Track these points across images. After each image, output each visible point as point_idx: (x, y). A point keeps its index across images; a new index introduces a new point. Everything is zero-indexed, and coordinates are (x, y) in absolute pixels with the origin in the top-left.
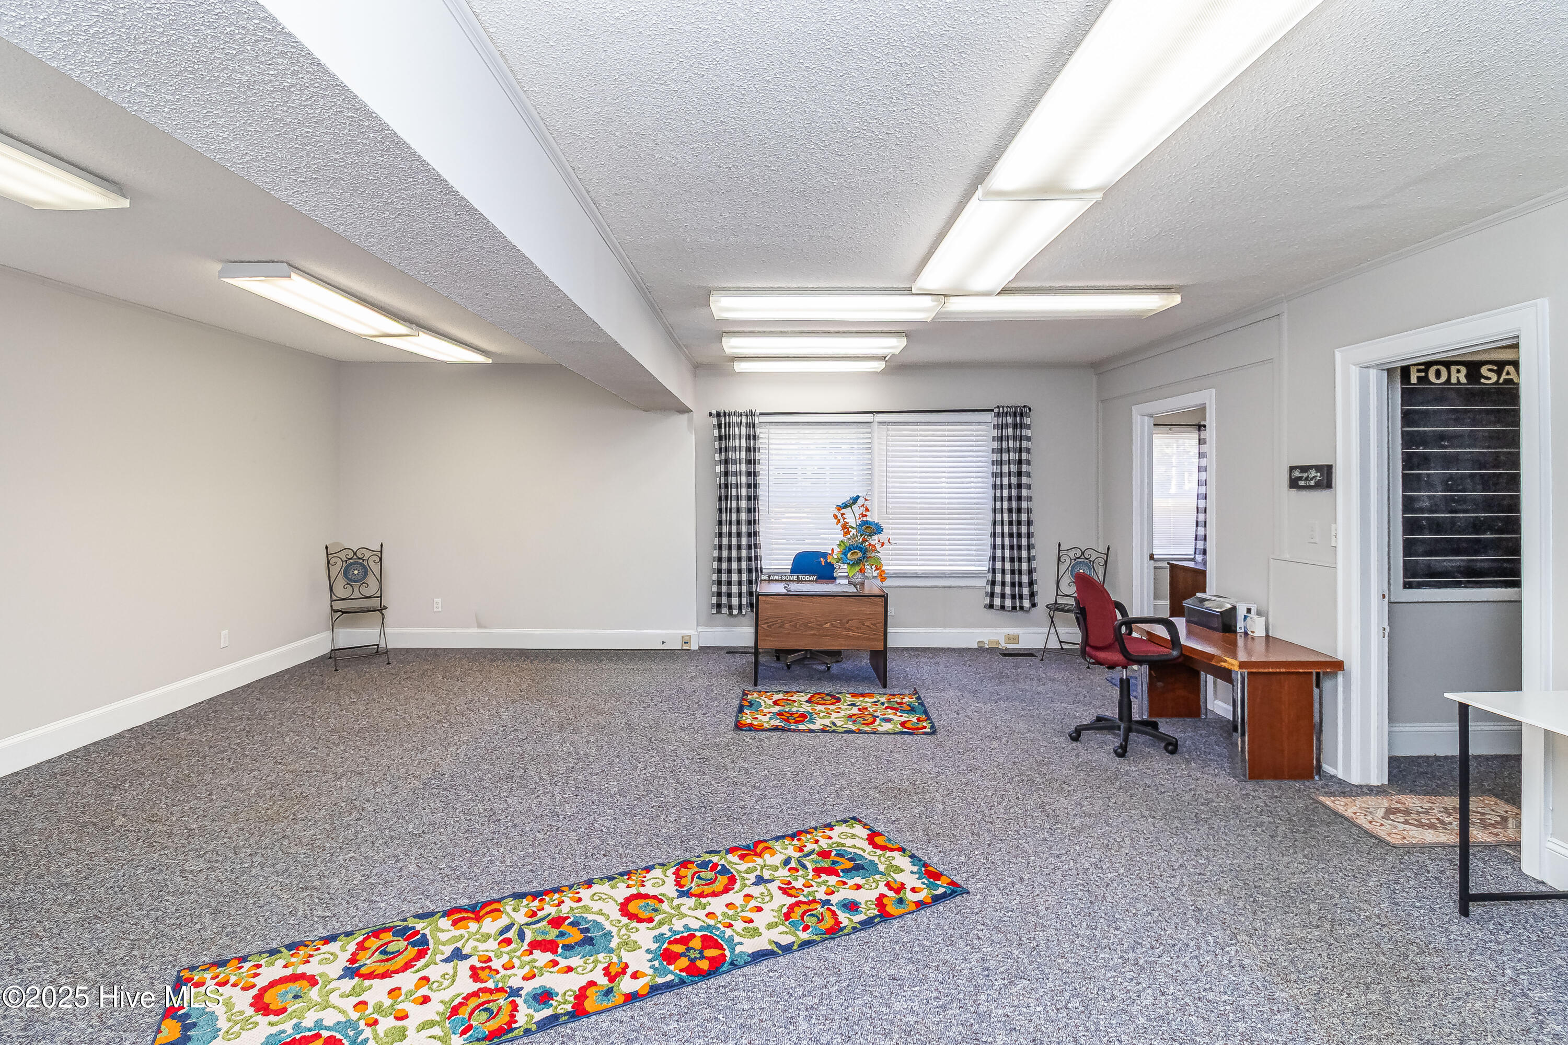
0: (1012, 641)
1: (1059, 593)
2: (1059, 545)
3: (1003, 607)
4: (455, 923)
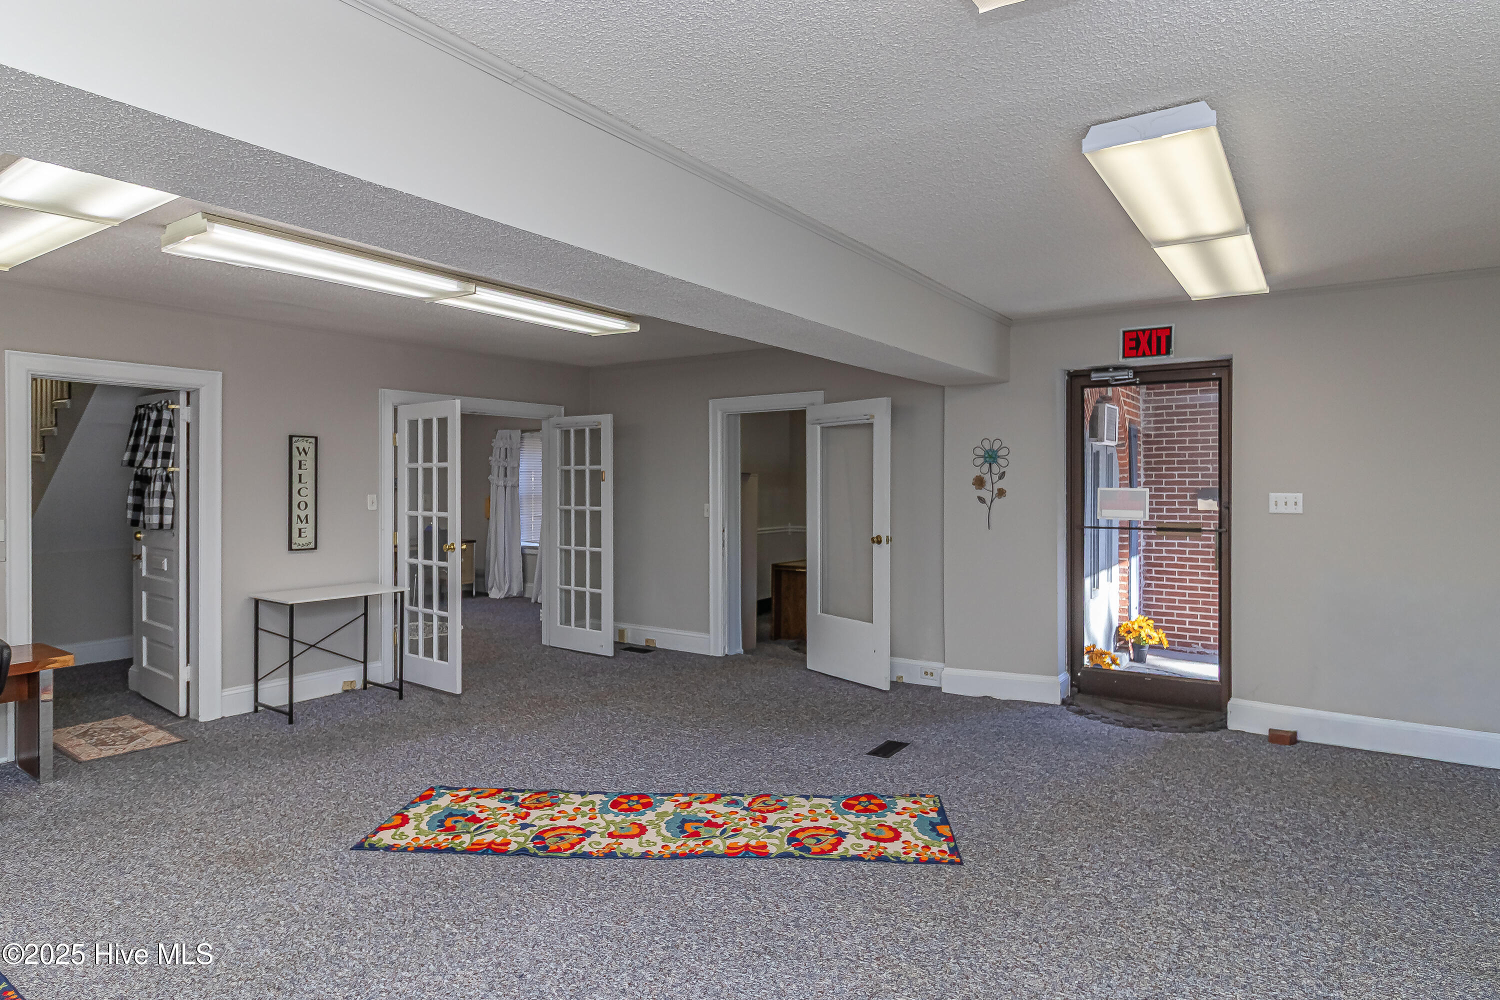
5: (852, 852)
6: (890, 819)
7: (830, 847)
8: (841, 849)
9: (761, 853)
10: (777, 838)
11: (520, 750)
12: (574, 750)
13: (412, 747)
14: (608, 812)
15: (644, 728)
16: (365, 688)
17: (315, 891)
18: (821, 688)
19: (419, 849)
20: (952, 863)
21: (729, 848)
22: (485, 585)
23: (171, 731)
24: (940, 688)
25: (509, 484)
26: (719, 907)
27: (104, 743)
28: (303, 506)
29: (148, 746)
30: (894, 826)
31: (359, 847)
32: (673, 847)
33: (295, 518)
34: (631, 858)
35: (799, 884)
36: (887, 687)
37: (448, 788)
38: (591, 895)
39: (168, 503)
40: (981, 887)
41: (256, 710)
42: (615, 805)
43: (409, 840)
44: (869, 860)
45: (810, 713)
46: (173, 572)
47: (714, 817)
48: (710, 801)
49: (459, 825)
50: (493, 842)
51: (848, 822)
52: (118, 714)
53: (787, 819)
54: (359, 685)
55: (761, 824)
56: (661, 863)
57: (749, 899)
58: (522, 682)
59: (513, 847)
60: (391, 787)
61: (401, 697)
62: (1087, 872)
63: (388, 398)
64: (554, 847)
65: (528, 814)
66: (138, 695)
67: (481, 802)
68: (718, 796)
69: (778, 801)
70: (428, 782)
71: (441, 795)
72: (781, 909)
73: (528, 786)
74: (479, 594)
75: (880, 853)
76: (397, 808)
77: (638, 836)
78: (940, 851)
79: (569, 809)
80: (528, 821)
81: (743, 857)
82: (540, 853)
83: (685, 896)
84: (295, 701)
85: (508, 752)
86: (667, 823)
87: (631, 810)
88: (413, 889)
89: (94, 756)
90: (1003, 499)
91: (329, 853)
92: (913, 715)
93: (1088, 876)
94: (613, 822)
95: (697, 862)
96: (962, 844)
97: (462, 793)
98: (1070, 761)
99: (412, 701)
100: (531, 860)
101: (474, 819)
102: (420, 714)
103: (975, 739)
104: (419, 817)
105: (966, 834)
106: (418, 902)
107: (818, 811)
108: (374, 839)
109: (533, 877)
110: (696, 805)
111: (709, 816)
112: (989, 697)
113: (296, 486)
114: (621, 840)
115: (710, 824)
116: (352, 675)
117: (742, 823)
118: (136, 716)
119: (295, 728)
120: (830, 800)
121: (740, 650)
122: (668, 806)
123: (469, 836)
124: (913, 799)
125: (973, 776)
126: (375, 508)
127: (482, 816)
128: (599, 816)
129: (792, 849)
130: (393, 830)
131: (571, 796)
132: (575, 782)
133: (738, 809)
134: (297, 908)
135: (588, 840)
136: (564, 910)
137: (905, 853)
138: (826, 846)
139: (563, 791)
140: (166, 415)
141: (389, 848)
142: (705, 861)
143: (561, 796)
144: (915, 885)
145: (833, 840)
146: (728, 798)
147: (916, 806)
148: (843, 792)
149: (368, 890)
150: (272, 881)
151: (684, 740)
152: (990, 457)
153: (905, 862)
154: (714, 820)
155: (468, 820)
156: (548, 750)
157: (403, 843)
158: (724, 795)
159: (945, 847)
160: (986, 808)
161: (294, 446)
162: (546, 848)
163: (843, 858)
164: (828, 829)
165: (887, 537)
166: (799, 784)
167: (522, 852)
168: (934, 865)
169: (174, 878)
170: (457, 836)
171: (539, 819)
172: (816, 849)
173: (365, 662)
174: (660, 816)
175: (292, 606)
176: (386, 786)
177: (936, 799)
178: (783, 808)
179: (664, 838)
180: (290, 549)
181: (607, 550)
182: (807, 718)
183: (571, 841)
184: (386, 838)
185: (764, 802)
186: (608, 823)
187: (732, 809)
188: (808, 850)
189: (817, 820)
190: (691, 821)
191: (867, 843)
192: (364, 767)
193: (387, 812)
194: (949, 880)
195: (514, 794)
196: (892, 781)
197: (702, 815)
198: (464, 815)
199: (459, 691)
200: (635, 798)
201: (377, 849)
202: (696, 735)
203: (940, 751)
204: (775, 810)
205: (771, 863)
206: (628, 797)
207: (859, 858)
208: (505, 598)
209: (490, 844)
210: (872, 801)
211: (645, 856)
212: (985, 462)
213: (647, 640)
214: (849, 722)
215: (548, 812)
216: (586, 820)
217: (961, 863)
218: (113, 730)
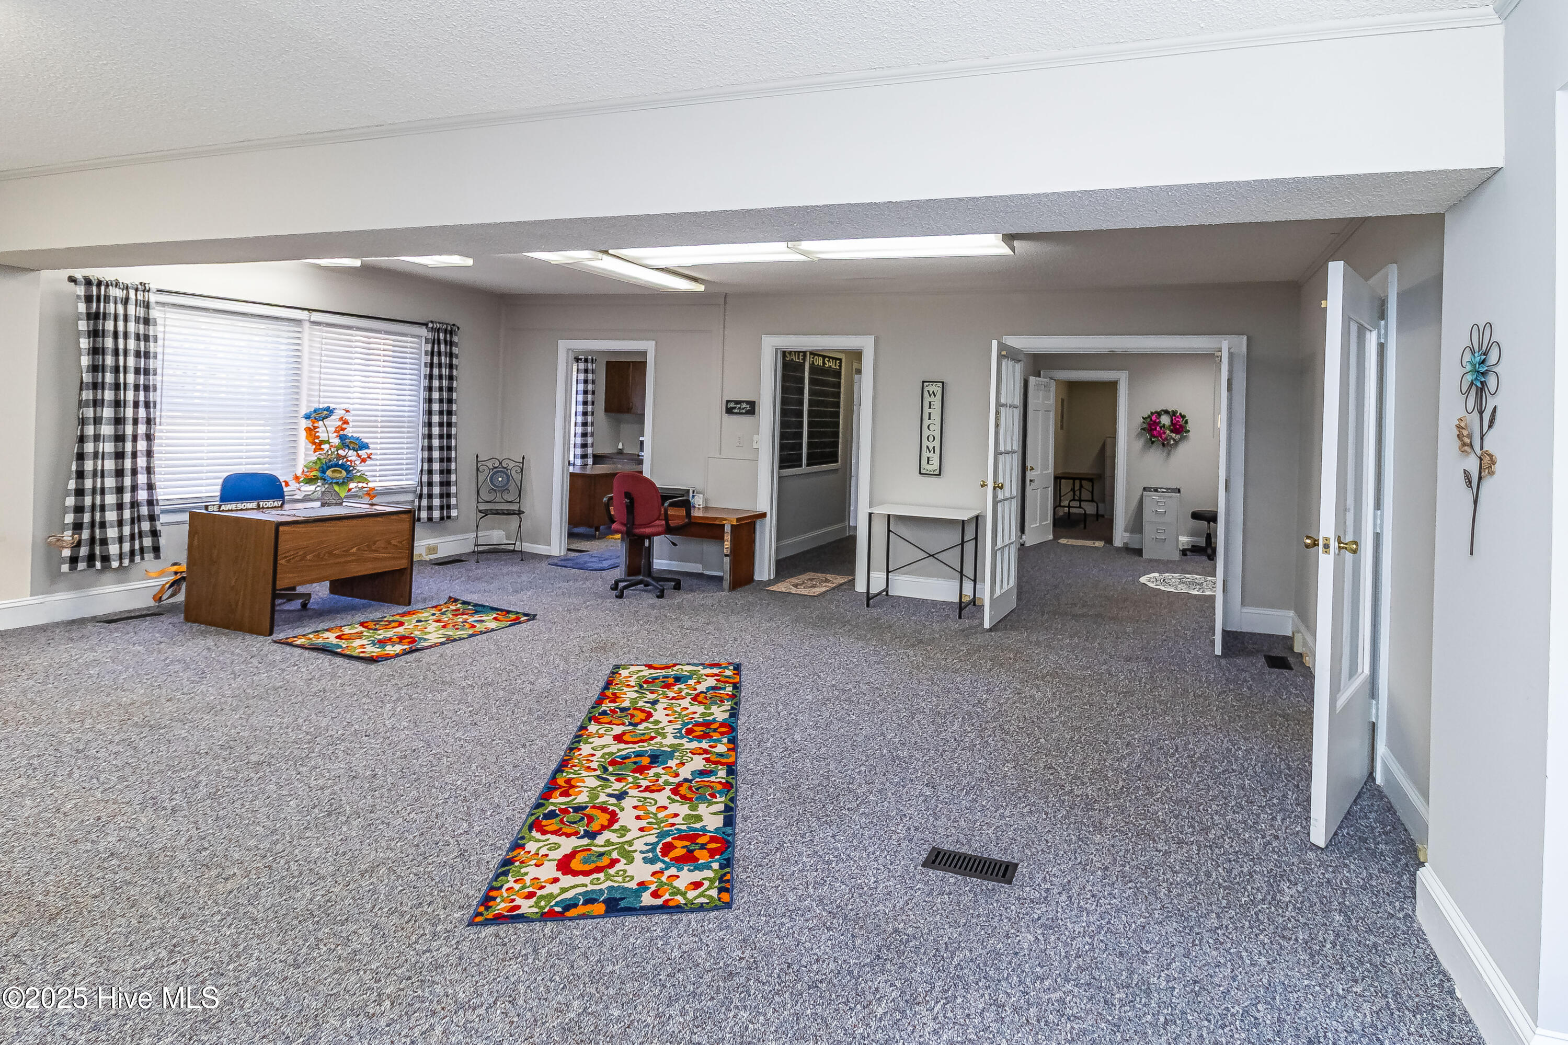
0: (432, 552)
1: (480, 500)
2: (477, 457)
3: (430, 519)
14: (686, 725)
23: (832, 590)
27: (797, 585)
28: (931, 438)
41: (886, 594)
49: (656, 683)
65: (679, 699)
67: (708, 681)
79: (692, 711)
94: (660, 729)
101: (669, 685)
113: (926, 422)
123: (633, 689)
128: (675, 723)
152: (1477, 369)
161: (926, 389)
170: (634, 686)
171: (668, 704)
173: (975, 581)
180: (920, 473)
186: (656, 728)
195: (728, 688)
199: (987, 626)
212: (1472, 382)
215: (686, 704)
216: (665, 720)
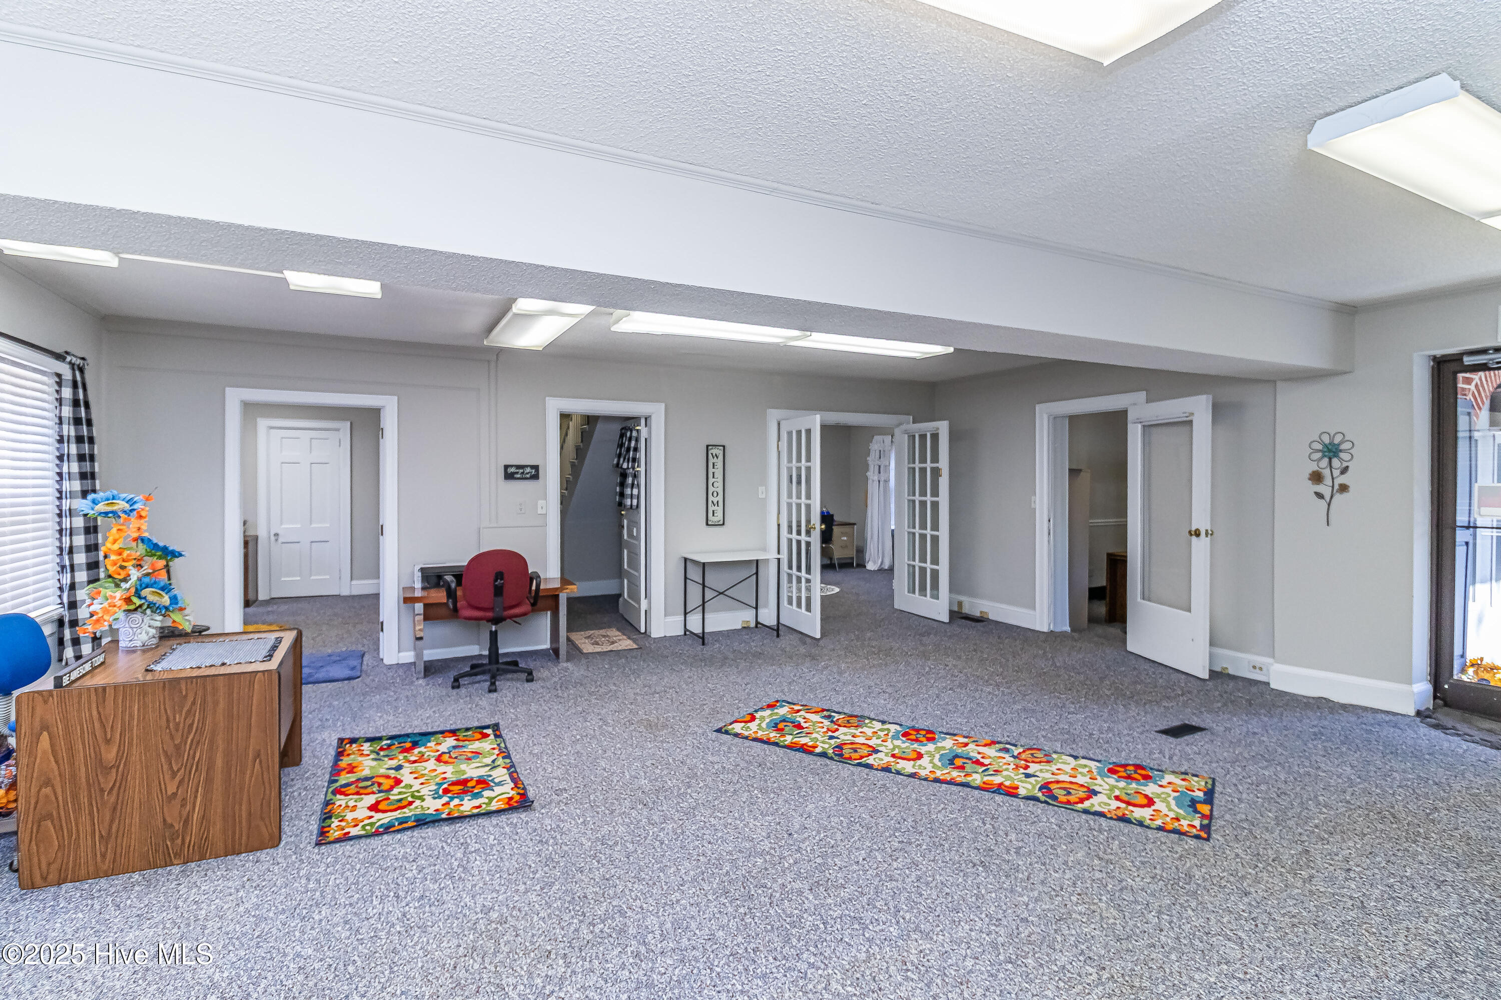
4: (1017, 788)
5: (1097, 808)
6: (1150, 789)
7: (1077, 800)
8: (1087, 804)
9: (1011, 792)
10: (1031, 783)
11: (849, 684)
12: (889, 690)
13: (775, 671)
14: (898, 739)
15: (953, 681)
16: (756, 627)
17: (685, 753)
18: (1135, 669)
19: (756, 740)
20: (1197, 837)
21: (984, 783)
22: (863, 559)
23: (634, 641)
24: (1268, 684)
25: (882, 479)
26: (956, 824)
27: (597, 644)
28: (715, 494)
29: (620, 648)
30: (1151, 795)
31: (719, 731)
32: (938, 774)
33: (710, 503)
34: (902, 774)
35: (1035, 822)
36: (1206, 676)
37: (788, 703)
38: (862, 794)
39: (635, 492)
40: (1219, 863)
41: (685, 634)
42: (905, 735)
43: (751, 732)
44: (1111, 818)
45: (1113, 689)
46: (638, 538)
47: (983, 758)
48: (985, 745)
49: (787, 729)
50: (805, 744)
51: (1106, 784)
52: (610, 627)
53: (1047, 771)
54: (753, 625)
55: (1022, 771)
56: (924, 783)
57: (984, 824)
58: (869, 635)
59: (818, 750)
60: (752, 696)
61: (778, 636)
62: (1353, 876)
63: (774, 415)
64: (847, 756)
65: (837, 730)
66: (622, 616)
67: (808, 716)
68: (993, 743)
69: (1046, 755)
70: (777, 696)
71: (782, 706)
72: (1009, 838)
73: (846, 711)
74: (859, 565)
75: (1124, 814)
76: (751, 710)
77: (914, 760)
78: (1190, 825)
79: (869, 732)
80: (835, 734)
81: (993, 792)
82: (836, 758)
83: (932, 810)
84: (706, 631)
85: (840, 684)
86: (942, 755)
87: (917, 740)
88: (743, 764)
89: (590, 651)
90: (1345, 495)
91: (700, 731)
92: (1225, 705)
93: (1354, 879)
94: (898, 747)
95: (954, 788)
96: (1217, 824)
97: (796, 708)
98: (1396, 771)
99: (786, 641)
100: (828, 762)
101: (799, 726)
102: (787, 649)
103: (1286, 735)
104: (763, 718)
105: (1227, 817)
106: (743, 772)
107: (1080, 770)
108: (730, 727)
109: (825, 773)
110: (972, 746)
111: (979, 757)
112: (1325, 699)
113: (711, 480)
114: (899, 761)
115: (977, 762)
116: (746, 617)
117: (1005, 767)
118: (618, 630)
119: (706, 648)
120: (1098, 764)
121: (1067, 628)
122: (948, 743)
123: (791, 737)
124: (1183, 777)
125: (1266, 768)
126: (764, 496)
127: (805, 725)
128: (890, 740)
129: (1040, 795)
130: (743, 724)
131: (874, 722)
132: (882, 713)
133: (1006, 756)
134: (671, 761)
135: (874, 756)
136: (838, 799)
137: (1151, 819)
138: (1072, 798)
139: (869, 718)
140: (634, 434)
141: (737, 735)
142: (960, 788)
143: (867, 721)
144: (1148, 847)
145: (1082, 795)
146: (1002, 746)
147: (1184, 783)
148: (1114, 760)
149: (715, 759)
150: (662, 742)
151: (984, 695)
152: (1330, 451)
153: (1148, 827)
154: (982, 760)
155: (794, 726)
156: (869, 687)
157: (746, 733)
158: (999, 743)
159: (1197, 823)
160: (1264, 799)
161: (710, 452)
162: (841, 755)
163: (1086, 812)
164: (1082, 786)
165: (1207, 531)
166: (1074, 746)
167: (824, 755)
168: (1177, 836)
169: (610, 729)
170: (783, 736)
171: (844, 734)
172: (1063, 799)
173: (756, 608)
174: (938, 749)
175: (704, 564)
176: (749, 694)
177: (1210, 782)
178: (1048, 762)
179: (935, 766)
180: (707, 524)
181: (944, 534)
182: (1108, 693)
183: (861, 754)
184: (737, 728)
185: (1032, 754)
186: (895, 747)
187: (1002, 754)
188: (1055, 798)
189: (1075, 777)
190: (962, 757)
191: (1115, 804)
192: (739, 680)
193: (745, 711)
194: (1186, 850)
195: (833, 714)
196: (1171, 758)
197: (974, 755)
198: (792, 722)
199: (818, 636)
200: (924, 733)
201: (730, 734)
202: (997, 693)
203: (1239, 741)
204: (1040, 762)
205: (1015, 802)
206: (918, 731)
207: (1102, 814)
208: (879, 570)
209: (803, 745)
210: (1139, 771)
211: (913, 775)
212: (1324, 456)
213: (981, 612)
214: (1151, 701)
215: (853, 730)
216: (879, 742)
217: (1208, 839)
218: (604, 636)
